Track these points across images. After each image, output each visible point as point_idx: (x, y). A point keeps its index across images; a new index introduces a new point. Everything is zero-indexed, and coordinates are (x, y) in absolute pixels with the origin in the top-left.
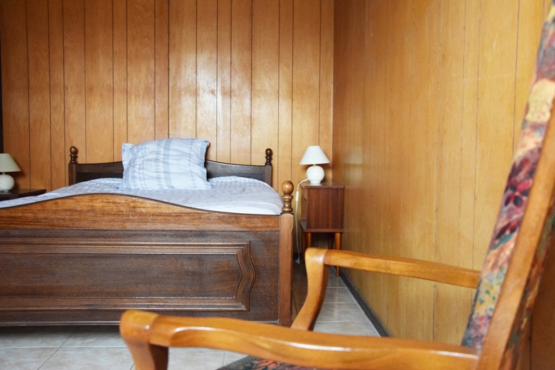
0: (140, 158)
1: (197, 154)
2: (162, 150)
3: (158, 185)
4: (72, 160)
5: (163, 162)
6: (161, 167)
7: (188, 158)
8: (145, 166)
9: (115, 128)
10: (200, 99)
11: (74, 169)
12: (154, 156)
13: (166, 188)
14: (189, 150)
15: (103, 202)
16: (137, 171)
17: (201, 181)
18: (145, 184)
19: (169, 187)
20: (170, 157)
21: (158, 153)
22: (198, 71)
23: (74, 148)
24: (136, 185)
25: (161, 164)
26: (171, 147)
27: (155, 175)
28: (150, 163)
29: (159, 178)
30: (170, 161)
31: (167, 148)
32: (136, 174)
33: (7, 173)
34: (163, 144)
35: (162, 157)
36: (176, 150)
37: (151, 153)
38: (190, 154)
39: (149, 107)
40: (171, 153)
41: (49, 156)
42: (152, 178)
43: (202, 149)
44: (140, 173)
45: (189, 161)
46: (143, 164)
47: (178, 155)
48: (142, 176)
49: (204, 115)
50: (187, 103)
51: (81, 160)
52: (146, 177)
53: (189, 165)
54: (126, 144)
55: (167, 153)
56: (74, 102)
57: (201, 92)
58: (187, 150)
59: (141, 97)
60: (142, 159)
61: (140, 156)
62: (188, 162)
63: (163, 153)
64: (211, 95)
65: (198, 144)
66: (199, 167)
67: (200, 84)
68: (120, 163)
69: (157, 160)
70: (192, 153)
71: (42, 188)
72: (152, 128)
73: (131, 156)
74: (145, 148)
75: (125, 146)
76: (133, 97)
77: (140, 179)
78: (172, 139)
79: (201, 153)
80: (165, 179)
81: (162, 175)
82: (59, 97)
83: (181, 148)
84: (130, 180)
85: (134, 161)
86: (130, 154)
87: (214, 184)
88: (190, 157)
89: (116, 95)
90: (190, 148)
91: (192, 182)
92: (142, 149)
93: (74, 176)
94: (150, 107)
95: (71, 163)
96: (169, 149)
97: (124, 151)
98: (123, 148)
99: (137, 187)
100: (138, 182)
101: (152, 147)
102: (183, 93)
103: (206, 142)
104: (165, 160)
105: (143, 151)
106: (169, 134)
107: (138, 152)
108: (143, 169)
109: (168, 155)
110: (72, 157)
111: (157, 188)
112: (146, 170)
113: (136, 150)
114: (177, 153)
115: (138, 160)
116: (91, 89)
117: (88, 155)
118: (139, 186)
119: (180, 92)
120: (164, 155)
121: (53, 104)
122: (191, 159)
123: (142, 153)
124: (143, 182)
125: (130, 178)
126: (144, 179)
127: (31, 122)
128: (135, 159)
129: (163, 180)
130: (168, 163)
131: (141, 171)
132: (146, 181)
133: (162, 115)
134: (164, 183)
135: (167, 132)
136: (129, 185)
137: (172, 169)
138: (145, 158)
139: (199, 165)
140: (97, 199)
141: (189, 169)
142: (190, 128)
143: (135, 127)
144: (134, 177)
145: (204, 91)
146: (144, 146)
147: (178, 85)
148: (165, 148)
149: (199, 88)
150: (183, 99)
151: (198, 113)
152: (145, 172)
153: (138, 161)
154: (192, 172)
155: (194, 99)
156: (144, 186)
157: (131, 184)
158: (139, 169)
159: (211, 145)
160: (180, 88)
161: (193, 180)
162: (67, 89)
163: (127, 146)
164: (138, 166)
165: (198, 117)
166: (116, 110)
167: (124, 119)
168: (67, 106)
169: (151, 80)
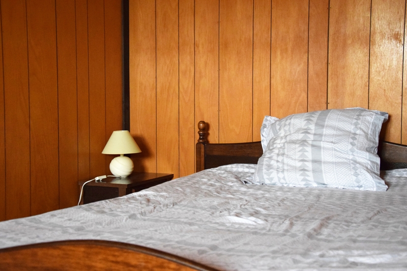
0: (282, 138)
1: (366, 134)
2: (312, 127)
3: (303, 180)
4: (200, 139)
5: (313, 146)
6: (309, 153)
7: (351, 140)
8: (286, 150)
9: (256, 95)
10: (376, 49)
11: (203, 150)
12: (300, 136)
13: (315, 185)
14: (353, 127)
15: (106, 260)
16: (275, 157)
17: (369, 176)
18: (284, 178)
19: (318, 183)
20: (323, 137)
21: (306, 132)
22: (375, 7)
23: (203, 122)
24: (271, 179)
25: (309, 149)
26: (326, 123)
27: (299, 164)
28: (293, 146)
29: (304, 170)
30: (322, 144)
31: (320, 125)
32: (273, 163)
33: (125, 155)
34: (315, 118)
35: (311, 137)
36: (334, 128)
37: (298, 131)
38: (355, 134)
39: (299, 65)
40: (326, 131)
41: (177, 133)
42: (294, 168)
43: (374, 125)
44: (278, 161)
45: (352, 144)
46: (283, 148)
47: (336, 135)
48: (280, 165)
49: (382, 73)
50: (355, 57)
51: (213, 139)
52: (286, 168)
53: (352, 151)
54: (269, 118)
55: (319, 132)
56: (206, 63)
57: (377, 38)
58: (350, 128)
59: (290, 52)
60: (283, 141)
61: (282, 135)
62: (350, 146)
63: (313, 132)
64: (394, 42)
65: (368, 118)
66: (368, 154)
67: (377, 26)
68: (259, 144)
69: (303, 142)
70: (358, 132)
71: (169, 172)
72: (304, 95)
73: (272, 135)
74: (289, 124)
75: (267, 120)
76: (279, 53)
77: (278, 170)
78: (330, 110)
79: (374, 131)
80: (314, 171)
81: (309, 165)
82: (189, 57)
83: (341, 125)
84: (264, 171)
85: (274, 143)
86: (271, 132)
87: (393, 181)
88: (354, 138)
89: (257, 51)
90: (356, 124)
91: (354, 178)
92: (285, 125)
93: (203, 159)
94: (302, 66)
95: (199, 143)
96: (323, 126)
97: (265, 126)
98: (264, 122)
99: (273, 182)
100: (274, 174)
101: (298, 122)
102: (349, 42)
103: (383, 114)
104: (315, 143)
105: (287, 128)
106: (327, 103)
107: (280, 129)
108: (283, 154)
109: (321, 135)
110: (200, 135)
111: (302, 185)
112: (288, 156)
113: (278, 127)
114: (335, 132)
115: (278, 141)
116: (226, 45)
117: (221, 131)
118: (275, 180)
119: (345, 41)
120: (315, 134)
121: (182, 67)
122: (355, 142)
123: (285, 131)
124: (281, 175)
125: (264, 167)
126: (283, 171)
127: (158, 90)
128: (275, 139)
129: (310, 174)
130: (319, 148)
131: (280, 159)
132: (286, 173)
133: (317, 75)
134: (311, 177)
135: (324, 100)
136: (263, 178)
137: (325, 156)
138: (288, 138)
139: (368, 150)
140: (97, 254)
141: (351, 157)
142: (359, 93)
143: (281, 93)
144: (270, 167)
145: (383, 36)
146: (288, 121)
147: (342, 30)
148: (317, 124)
149: (375, 33)
150: (350, 51)
151: (373, 70)
152: (286, 160)
153: (279, 143)
154: (356, 162)
155: (366, 50)
156: (282, 181)
157: (265, 176)
158: (278, 155)
159: (393, 118)
160: (345, 35)
161: (356, 175)
162: (198, 47)
163: (269, 120)
164: (276, 151)
165: (371, 76)
166: (256, 72)
167: (266, 83)
168: (197, 69)
169: (304, 27)
